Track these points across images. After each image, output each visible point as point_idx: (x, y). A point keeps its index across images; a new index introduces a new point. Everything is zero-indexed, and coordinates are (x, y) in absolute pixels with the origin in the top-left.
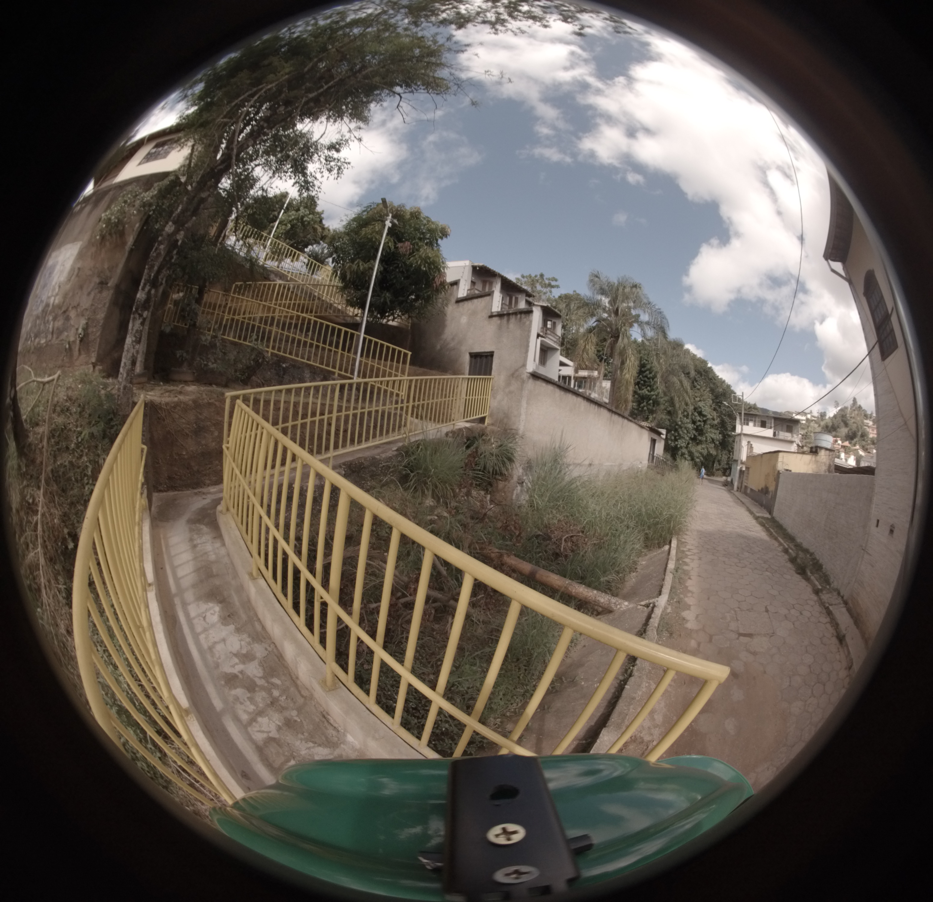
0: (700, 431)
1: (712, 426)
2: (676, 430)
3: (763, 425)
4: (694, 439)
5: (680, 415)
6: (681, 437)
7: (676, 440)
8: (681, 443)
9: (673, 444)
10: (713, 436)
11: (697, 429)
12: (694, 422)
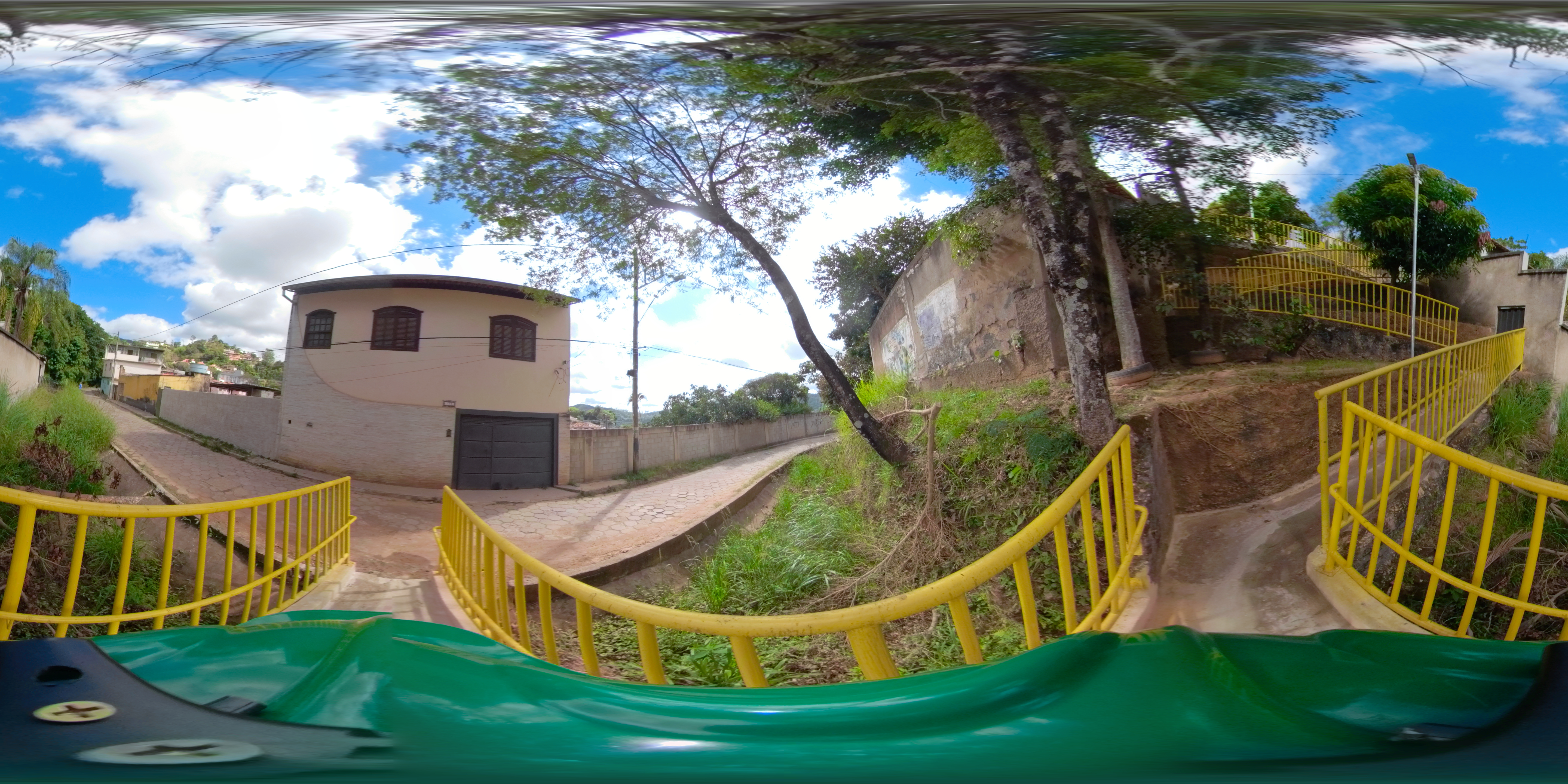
0: (74, 357)
1: (83, 353)
2: (55, 357)
3: (130, 353)
4: (69, 363)
5: (59, 347)
6: (58, 362)
7: (54, 364)
8: (58, 366)
9: (52, 368)
10: (85, 361)
11: (71, 356)
12: (69, 351)
